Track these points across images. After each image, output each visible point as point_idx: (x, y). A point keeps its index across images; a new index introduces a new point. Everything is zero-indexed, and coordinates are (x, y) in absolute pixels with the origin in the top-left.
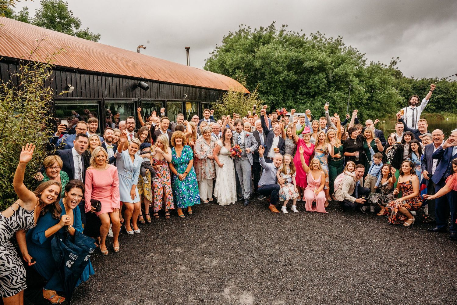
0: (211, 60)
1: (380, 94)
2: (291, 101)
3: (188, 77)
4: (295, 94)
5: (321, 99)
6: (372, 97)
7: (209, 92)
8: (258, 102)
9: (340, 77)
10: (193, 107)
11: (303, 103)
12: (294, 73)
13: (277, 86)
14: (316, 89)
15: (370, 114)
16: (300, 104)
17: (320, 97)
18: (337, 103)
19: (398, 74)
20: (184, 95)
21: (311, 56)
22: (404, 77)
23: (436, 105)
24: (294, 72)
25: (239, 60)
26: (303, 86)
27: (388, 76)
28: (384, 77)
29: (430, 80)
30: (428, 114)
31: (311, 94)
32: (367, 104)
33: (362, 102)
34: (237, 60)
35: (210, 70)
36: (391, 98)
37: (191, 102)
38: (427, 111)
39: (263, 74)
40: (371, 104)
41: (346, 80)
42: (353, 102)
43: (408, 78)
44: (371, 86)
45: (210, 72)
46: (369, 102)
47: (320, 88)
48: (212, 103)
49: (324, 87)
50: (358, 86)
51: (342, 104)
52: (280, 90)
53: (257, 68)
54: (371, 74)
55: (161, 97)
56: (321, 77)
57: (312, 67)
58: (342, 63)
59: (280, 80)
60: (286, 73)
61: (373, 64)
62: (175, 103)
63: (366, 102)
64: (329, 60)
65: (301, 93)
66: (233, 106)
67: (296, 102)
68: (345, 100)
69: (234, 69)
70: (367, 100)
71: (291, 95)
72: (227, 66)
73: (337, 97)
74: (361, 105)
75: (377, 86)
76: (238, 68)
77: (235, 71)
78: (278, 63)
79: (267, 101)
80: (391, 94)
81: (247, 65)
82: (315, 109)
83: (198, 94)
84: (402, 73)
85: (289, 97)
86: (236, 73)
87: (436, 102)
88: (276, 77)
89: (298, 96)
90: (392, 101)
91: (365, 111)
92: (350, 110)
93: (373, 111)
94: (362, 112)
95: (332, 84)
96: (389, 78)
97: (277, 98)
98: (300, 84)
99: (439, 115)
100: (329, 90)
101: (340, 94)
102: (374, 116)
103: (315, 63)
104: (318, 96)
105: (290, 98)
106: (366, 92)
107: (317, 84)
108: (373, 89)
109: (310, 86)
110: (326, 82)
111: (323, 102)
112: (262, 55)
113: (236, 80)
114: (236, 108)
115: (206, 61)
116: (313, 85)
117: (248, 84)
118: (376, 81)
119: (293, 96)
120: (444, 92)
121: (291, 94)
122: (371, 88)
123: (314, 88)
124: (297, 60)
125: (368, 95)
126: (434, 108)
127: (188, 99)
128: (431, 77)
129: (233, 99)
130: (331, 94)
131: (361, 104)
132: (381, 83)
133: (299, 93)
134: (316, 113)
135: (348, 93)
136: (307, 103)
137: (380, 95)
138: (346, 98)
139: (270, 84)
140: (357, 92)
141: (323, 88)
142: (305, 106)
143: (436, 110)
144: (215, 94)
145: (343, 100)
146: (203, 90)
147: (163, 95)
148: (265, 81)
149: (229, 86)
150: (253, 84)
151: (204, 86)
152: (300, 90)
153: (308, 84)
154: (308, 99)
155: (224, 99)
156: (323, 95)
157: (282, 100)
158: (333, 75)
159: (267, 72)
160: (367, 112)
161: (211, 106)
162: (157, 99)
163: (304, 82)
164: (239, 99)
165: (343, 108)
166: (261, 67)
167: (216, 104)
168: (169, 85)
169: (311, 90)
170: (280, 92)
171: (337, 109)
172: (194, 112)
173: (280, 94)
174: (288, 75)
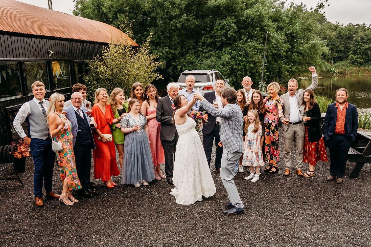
2: (192, 54)
3: (52, 25)
4: (197, 45)
5: (230, 51)
6: (293, 47)
7: (83, 46)
8: (150, 57)
9: (253, 19)
10: (62, 67)
11: (207, 58)
12: (194, 17)
13: (173, 36)
14: (224, 38)
15: (290, 70)
16: (204, 58)
17: (228, 49)
18: (250, 55)
19: (322, 19)
22: (329, 22)
23: (364, 57)
24: (194, 15)
26: (206, 34)
28: (308, 23)
29: (357, 27)
31: (216, 45)
32: (287, 57)
33: (280, 54)
35: (82, 16)
37: (59, 61)
38: (354, 65)
39: (153, 19)
40: (291, 56)
41: (260, 24)
42: (269, 54)
43: (333, 23)
44: (291, 34)
45: (83, 18)
46: (289, 54)
47: (229, 36)
48: (87, 61)
49: (234, 34)
50: (276, 34)
51: (255, 58)
52: (177, 41)
53: (145, 11)
54: (291, 18)
55: (15, 55)
56: (230, 22)
58: (255, 4)
59: (176, 27)
60: (184, 17)
61: (294, 5)
62: (36, 62)
63: (285, 54)
65: (204, 44)
66: (117, 64)
68: (259, 51)
69: (116, 14)
70: (287, 52)
71: (191, 47)
73: (250, 48)
74: (280, 58)
75: (298, 34)
76: (121, 11)
77: (116, 15)
79: (161, 54)
81: (132, 7)
82: (223, 65)
83: (67, 49)
85: (188, 49)
86: (117, 18)
88: (172, 23)
89: (200, 49)
91: (283, 65)
92: (266, 64)
93: (294, 65)
94: (281, 68)
95: (243, 31)
97: (173, 51)
98: (203, 32)
100: (240, 39)
101: (254, 43)
102: (295, 71)
104: (226, 47)
105: (190, 51)
106: (285, 42)
107: (224, 31)
108: (293, 37)
109: (215, 34)
110: (236, 27)
111: (232, 55)
113: (119, 28)
114: (121, 66)
115: (76, 2)
116: (220, 32)
117: (135, 33)
118: (298, 27)
119: (194, 48)
122: (291, 36)
123: (221, 37)
125: (288, 46)
126: (362, 60)
127: (54, 57)
128: (359, 23)
129: (116, 55)
130: (242, 44)
131: (279, 56)
133: (201, 44)
134: (224, 69)
135: (263, 43)
136: (212, 58)
137: (302, 45)
138: (262, 49)
139: (163, 32)
140: (274, 41)
141: (232, 36)
142: (209, 61)
143: (364, 64)
144: (91, 48)
145: (257, 52)
146: (74, 44)
147: (18, 53)
148: (157, 29)
149: (110, 37)
150: (141, 33)
151: (75, 38)
152: (202, 40)
153: (213, 32)
154: (213, 52)
155: (103, 56)
156: (233, 46)
157: (180, 53)
158: (244, 18)
159: (160, 15)
160: (287, 67)
161: (86, 65)
162: (9, 59)
163: (208, 29)
164: (125, 54)
165: (258, 62)
166: (151, 10)
167: (93, 62)
168: (25, 38)
169: (217, 39)
170: (176, 43)
171: (250, 63)
172: (64, 74)
173: (178, 46)
174: (187, 20)
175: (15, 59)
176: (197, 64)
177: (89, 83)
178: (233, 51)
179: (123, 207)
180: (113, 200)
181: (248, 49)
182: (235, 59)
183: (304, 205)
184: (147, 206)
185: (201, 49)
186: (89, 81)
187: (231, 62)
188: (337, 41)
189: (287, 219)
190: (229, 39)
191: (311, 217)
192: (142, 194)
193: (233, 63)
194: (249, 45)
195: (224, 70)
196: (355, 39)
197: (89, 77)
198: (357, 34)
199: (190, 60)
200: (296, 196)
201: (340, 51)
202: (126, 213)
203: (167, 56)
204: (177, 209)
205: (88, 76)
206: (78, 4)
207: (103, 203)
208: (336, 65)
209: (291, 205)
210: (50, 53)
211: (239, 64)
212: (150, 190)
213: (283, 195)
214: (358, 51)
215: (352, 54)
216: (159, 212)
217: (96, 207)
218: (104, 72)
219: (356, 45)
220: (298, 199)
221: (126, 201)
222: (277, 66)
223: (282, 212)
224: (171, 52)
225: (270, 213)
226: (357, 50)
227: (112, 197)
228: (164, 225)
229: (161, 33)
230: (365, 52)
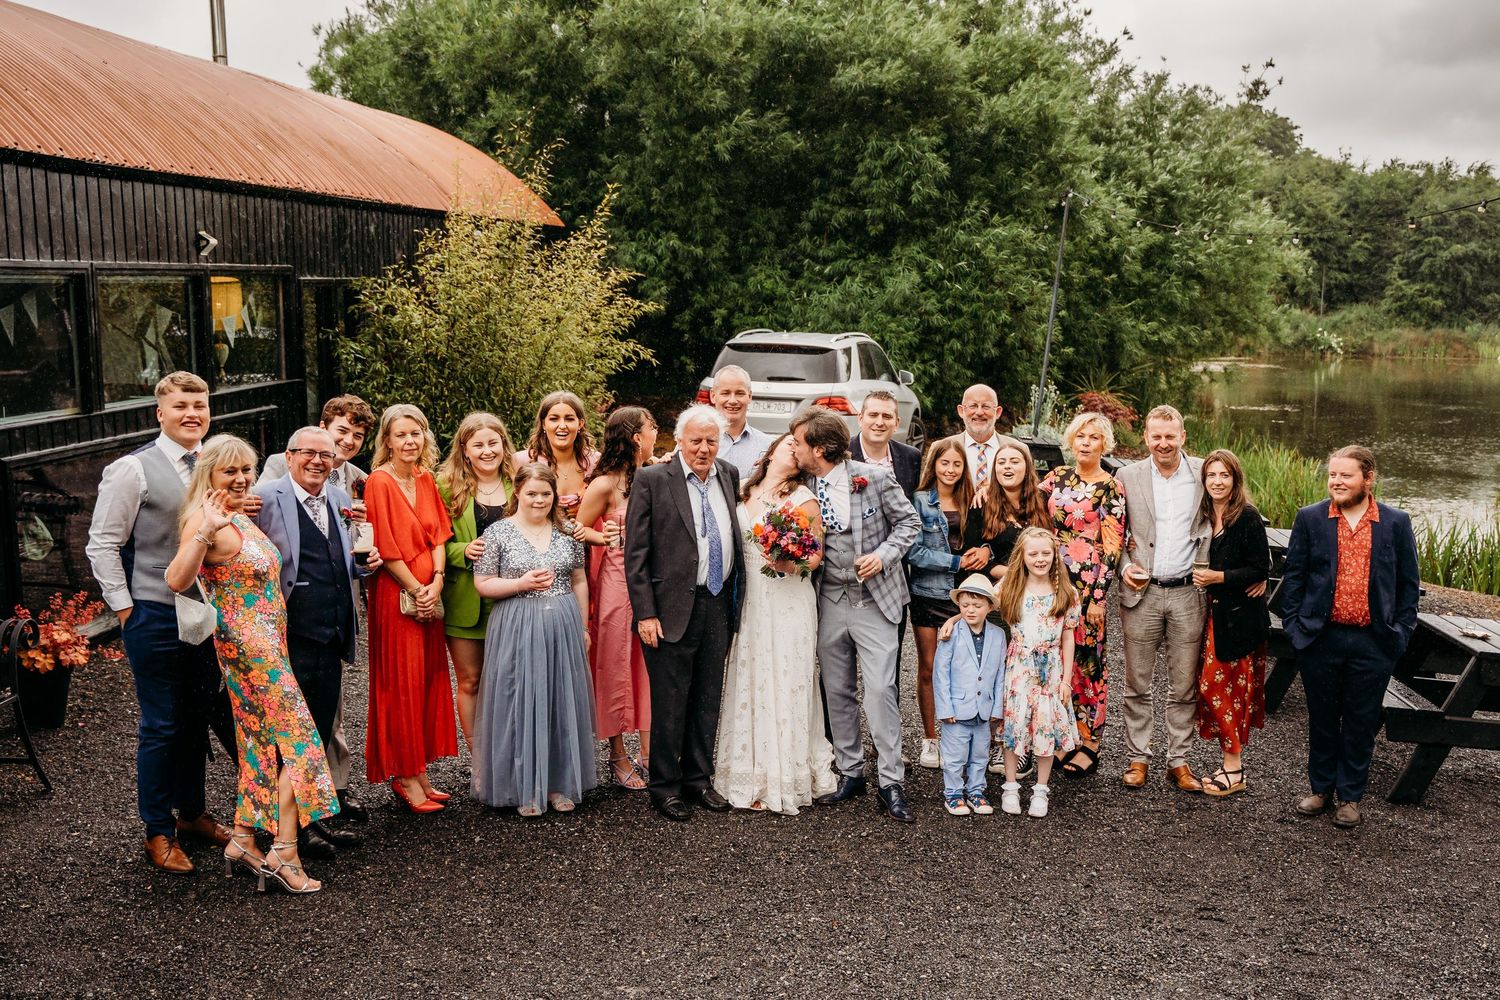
0: (349, 34)
2: (772, 265)
3: (220, 131)
4: (791, 229)
5: (922, 257)
7: (342, 220)
8: (604, 278)
9: (1012, 133)
10: (251, 299)
11: (829, 280)
12: (785, 120)
13: (701, 190)
14: (895, 207)
15: (1155, 338)
16: (817, 282)
17: (914, 250)
18: (997, 278)
19: (1279, 137)
20: (199, 238)
21: (871, 37)
22: (1308, 153)
23: (1446, 290)
24: (789, 114)
25: (505, 36)
26: (827, 191)
29: (1421, 173)
30: (1412, 335)
31: (867, 233)
32: (1143, 289)
34: (493, 41)
35: (344, 93)
36: (1255, 260)
37: (246, 279)
38: (1407, 319)
40: (1157, 286)
41: (1042, 155)
42: (1075, 277)
43: (1325, 156)
45: (348, 105)
46: (1151, 273)
47: (915, 199)
48: (355, 282)
49: (935, 193)
50: (1100, 190)
51: (1020, 288)
52: (715, 211)
53: (596, 88)
55: (59, 247)
56: (920, 146)
57: (879, 93)
58: (1024, 76)
59: (714, 154)
60: (745, 119)
62: (143, 280)
63: (1139, 271)
64: (960, 59)
65: (818, 227)
66: (474, 300)
68: (1039, 263)
69: (480, 88)
70: (1144, 262)
71: (771, 236)
72: (440, 70)
73: (999, 249)
74: (1114, 292)
76: (504, 81)
77: (484, 95)
78: (707, 66)
79: (651, 259)
80: (1254, 239)
81: (547, 71)
82: (890, 310)
83: (276, 230)
84: (1296, 132)
85: (757, 245)
86: (488, 107)
87: (1445, 275)
88: (696, 137)
89: (804, 243)
90: (1260, 275)
91: (1129, 322)
92: (1063, 313)
93: (1170, 323)
94: (1119, 330)
95: (977, 179)
97: (699, 251)
98: (816, 182)
99: (1458, 341)
100: (959, 217)
101: (1015, 231)
102: (1172, 345)
103: (892, 73)
104: (905, 243)
105: (766, 252)
106: (1141, 221)
107: (898, 180)
109: (864, 192)
110: (943, 166)
111: (929, 272)
112: (623, 22)
114: (492, 309)
115: (323, 35)
116: (881, 185)
119: (780, 244)
120: (1483, 232)
121: (770, 229)
123: (884, 201)
124: (802, 50)
126: (1439, 303)
127: (224, 260)
129: (474, 264)
130: (969, 233)
133: (806, 226)
134: (893, 326)
135: (1054, 231)
136: (847, 280)
138: (1045, 254)
139: (662, 176)
140: (1096, 225)
141: (930, 198)
142: (837, 295)
143: (1446, 315)
144: (372, 229)
145: (1027, 265)
146: (310, 213)
147: (71, 238)
148: (638, 159)
149: (451, 188)
150: (575, 174)
151: (310, 187)
152: (812, 213)
153: (856, 181)
154: (854, 259)
155: (421, 264)
156: (933, 238)
157: (724, 260)
158: (979, 129)
160: (1143, 327)
161: (351, 296)
162: (31, 261)
163: (835, 172)
164: (509, 263)
165: (1030, 303)
166: (621, 87)
167: (380, 285)
168: (104, 182)
169: (868, 212)
170: (712, 219)
171: (998, 309)
172: (258, 325)
173: (717, 231)
174: (756, 131)
175: (59, 262)
176: (788, 303)
177: (359, 366)
178: (933, 256)
179: (463, 902)
180: (425, 872)
181: (990, 252)
182: (938, 291)
183: (1201, 918)
184: (566, 904)
185: (809, 248)
186: (357, 359)
187: (922, 301)
188: (1342, 227)
189: (1134, 979)
190: (919, 212)
191: (1233, 976)
192: (548, 849)
193: (931, 304)
194: (996, 236)
195: (891, 332)
196: (1410, 218)
197: (360, 342)
198: (1417, 199)
199: (762, 287)
200: (1170, 881)
201: (1356, 264)
202: (476, 933)
203: (675, 270)
204: (687, 922)
205: (354, 341)
206: (330, 44)
207: (381, 885)
208: (1336, 317)
209: (1151, 921)
210: (204, 243)
211: (955, 312)
212: (582, 831)
213: (1117, 872)
214: (1424, 268)
215: (1401, 276)
216: (613, 931)
217: (352, 898)
218: (419, 330)
219: (1417, 243)
220: (1178, 891)
221: (479, 876)
222: (1104, 323)
223: (1111, 951)
224: (689, 252)
225: (1065, 952)
226: (1419, 262)
227: (423, 857)
228: (628, 991)
229: (652, 175)
230: (1451, 272)
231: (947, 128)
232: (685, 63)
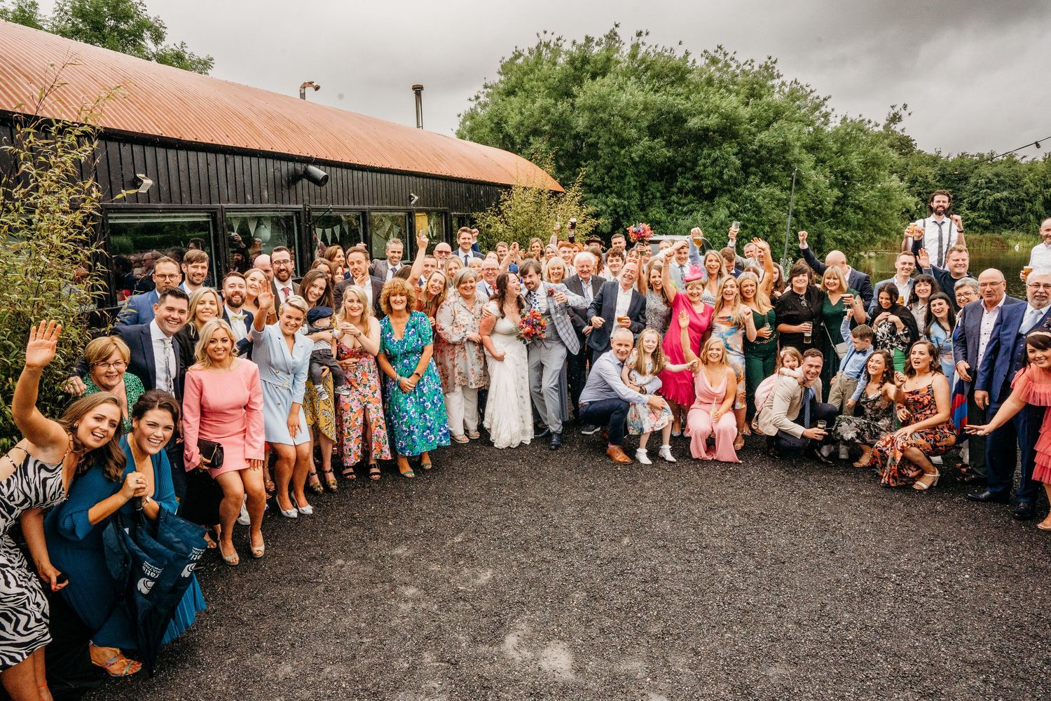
0: (472, 116)
1: (863, 190)
2: (659, 207)
3: (419, 153)
4: (668, 191)
5: (728, 202)
6: (845, 197)
7: (469, 189)
8: (582, 210)
9: (770, 150)
10: (432, 223)
11: (686, 213)
12: (664, 143)
13: (626, 175)
14: (716, 180)
15: (840, 237)
16: (680, 214)
17: (725, 199)
18: (763, 211)
19: (904, 145)
20: (411, 196)
21: (704, 104)
22: (920, 152)
23: (991, 215)
24: (665, 140)
25: (536, 113)
26: (685, 173)
27: (883, 148)
28: (874, 151)
29: (978, 158)
30: (974, 237)
31: (703, 193)
32: (834, 214)
33: (821, 210)
34: (532, 115)
35: (471, 139)
36: (889, 200)
37: (428, 213)
38: (971, 229)
39: (594, 146)
40: (842, 214)
41: (784, 158)
42: (802, 209)
43: (929, 153)
44: (842, 172)
45: (472, 143)
46: (838, 208)
47: (725, 177)
48: (475, 215)
49: (735, 174)
50: (813, 172)
51: (775, 215)
52: (633, 183)
53: (578, 133)
54: (843, 144)
55: (357, 200)
56: (727, 153)
57: (707, 130)
58: (775, 120)
59: (632, 159)
61: (848, 121)
62: (389, 214)
63: (832, 208)
64: (745, 112)
65: (681, 190)
66: (525, 220)
67: (670, 211)
68: (781, 204)
69: (527, 136)
70: (834, 204)
71: (658, 195)
72: (509, 129)
73: (764, 198)
74: (820, 216)
75: (856, 173)
76: (536, 132)
77: (529, 139)
78: (626, 119)
79: (604, 208)
80: (888, 191)
81: (556, 125)
83: (442, 194)
84: (914, 143)
85: (653, 198)
86: (531, 144)
87: (991, 208)
88: (623, 152)
89: (674, 198)
90: (892, 208)
91: (828, 230)
92: (794, 228)
93: (847, 230)
94: (823, 233)
95: (753, 169)
96: (884, 153)
97: (626, 203)
98: (680, 169)
99: (998, 240)
100: (746, 183)
101: (772, 190)
102: (848, 242)
103: (713, 121)
104: (721, 196)
105: (656, 202)
106: (832, 186)
107: (718, 168)
108: (847, 178)
109: (702, 173)
110: (738, 162)
111: (732, 209)
112: (589, 102)
113: (530, 160)
114: (532, 225)
115: (462, 117)
116: (710, 170)
117: (559, 169)
118: (855, 160)
119: (663, 198)
120: (1011, 186)
121: (658, 191)
122: (842, 176)
123: (710, 178)
124: (671, 113)
125: (836, 192)
126: (988, 221)
127: (420, 205)
128: (981, 152)
129: (525, 205)
130: (750, 191)
131: (821, 213)
132: (865, 164)
133: (675, 190)
134: (717, 234)
135: (790, 189)
136: (695, 213)
137: (863, 193)
138: (786, 199)
139: (609, 169)
140: (810, 186)
141: (732, 176)
142: (690, 220)
143: (991, 227)
144: (482, 193)
145: (778, 206)
146: (455, 185)
147: (361, 197)
148: (598, 162)
149: (515, 175)
150: (570, 170)
151: (456, 175)
152: (678, 184)
153: (698, 169)
154: (697, 203)
155: (502, 205)
156: (733, 193)
157: (638, 205)
158: (754, 147)
159: (602, 141)
160: (834, 232)
161: (473, 220)
162: (346, 206)
163: (688, 164)
164: (539, 204)
165: (779, 223)
166: (588, 131)
167: (485, 216)
168: (374, 174)
169: (704, 183)
170: (632, 187)
171: (764, 225)
172: (434, 235)
173: (634, 193)
174: (651, 148)
175: (357, 206)
176: (667, 224)
178: (733, 201)
181: (760, 200)
185: (676, 199)
190: (727, 183)
194: (763, 192)
196: (972, 181)
198: (976, 171)
203: (615, 211)
206: (464, 121)
210: (413, 198)
214: (980, 205)
215: (967, 209)
218: (502, 234)
219: (975, 193)
224: (621, 203)
226: (977, 202)
229: (604, 169)
230: (994, 207)
231: (739, 144)
232: (617, 118)
